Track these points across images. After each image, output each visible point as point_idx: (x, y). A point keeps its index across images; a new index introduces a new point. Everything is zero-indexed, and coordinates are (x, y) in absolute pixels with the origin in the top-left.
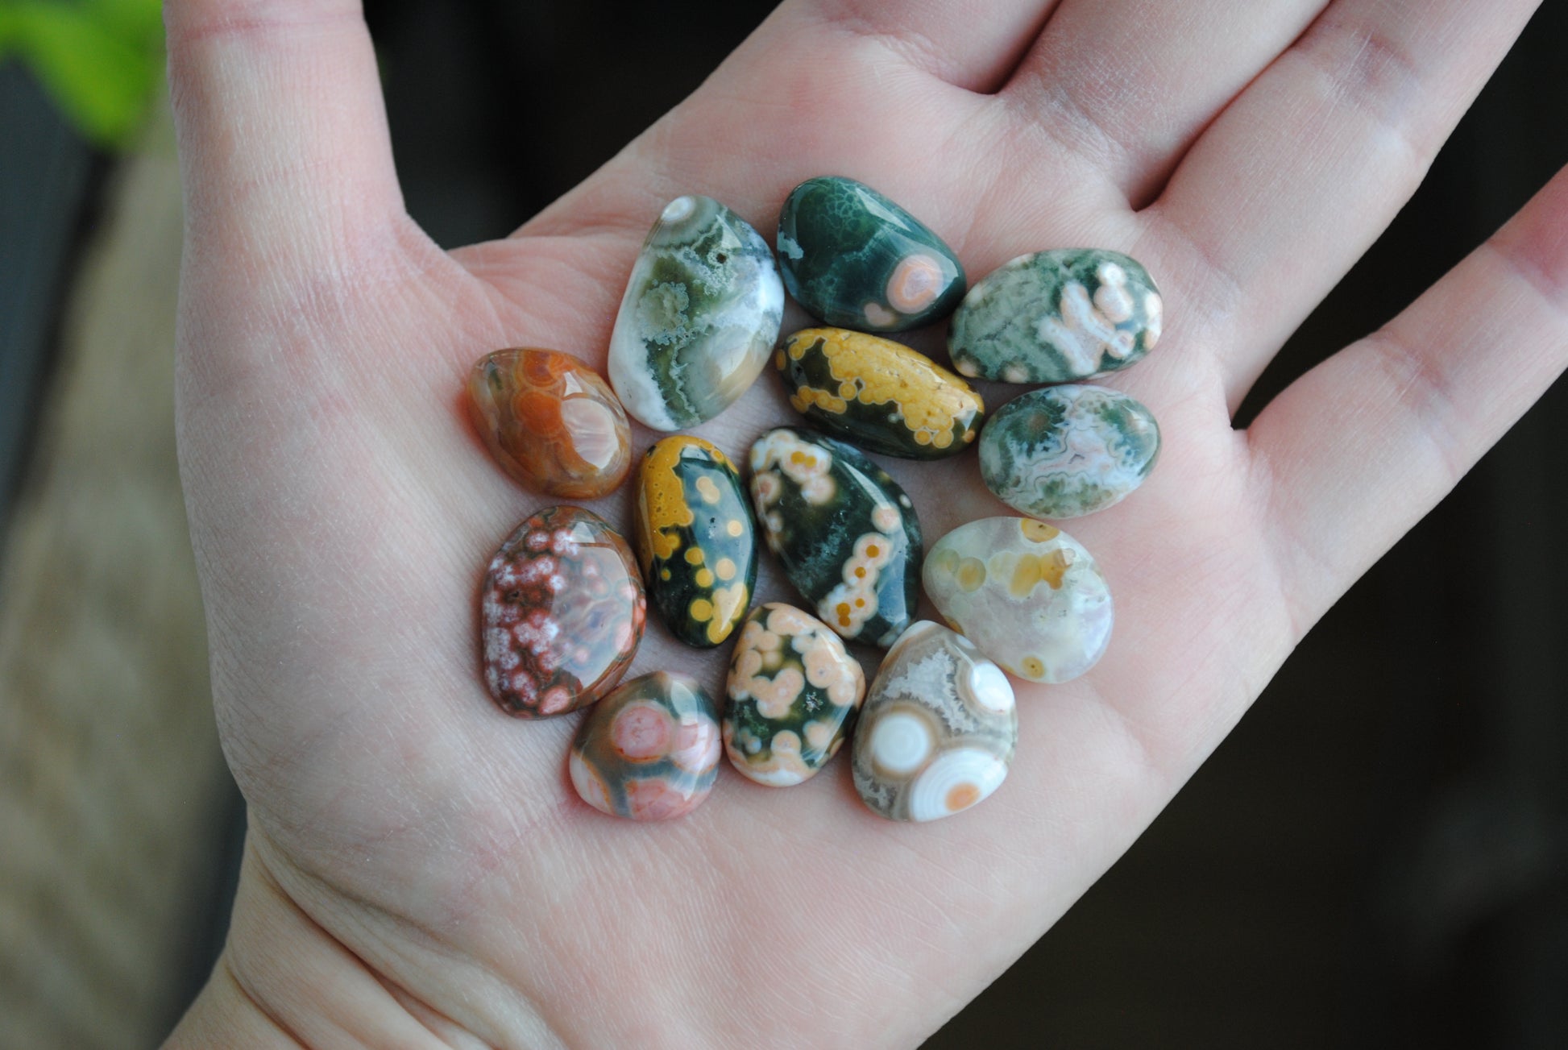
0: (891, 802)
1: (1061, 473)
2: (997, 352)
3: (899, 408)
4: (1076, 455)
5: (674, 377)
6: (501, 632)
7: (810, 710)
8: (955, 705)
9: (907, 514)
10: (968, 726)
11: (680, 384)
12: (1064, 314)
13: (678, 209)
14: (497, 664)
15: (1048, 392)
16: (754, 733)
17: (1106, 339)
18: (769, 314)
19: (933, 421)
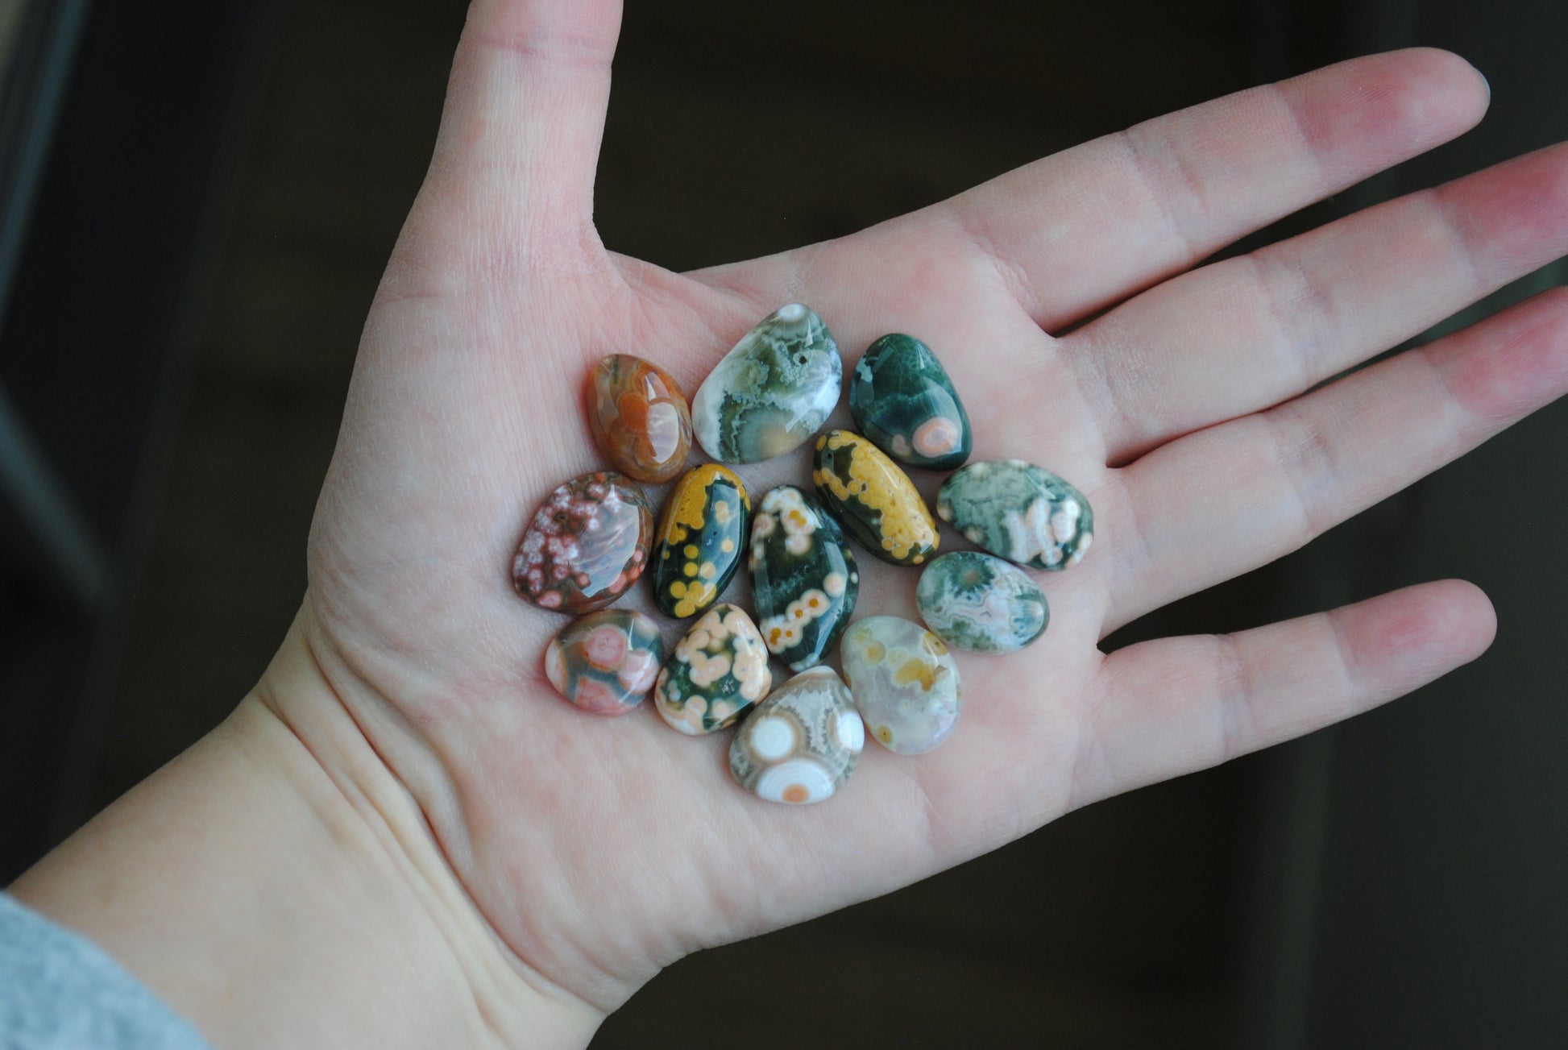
0: (748, 774)
1: (971, 619)
2: (970, 514)
3: (882, 517)
4: (987, 613)
5: (734, 427)
6: (540, 536)
7: (724, 691)
8: (821, 731)
9: (851, 587)
10: (823, 749)
11: (735, 433)
12: (1028, 516)
13: (791, 312)
14: (526, 556)
15: (988, 559)
16: (679, 688)
17: (1045, 547)
18: (820, 412)
19: (900, 537)
